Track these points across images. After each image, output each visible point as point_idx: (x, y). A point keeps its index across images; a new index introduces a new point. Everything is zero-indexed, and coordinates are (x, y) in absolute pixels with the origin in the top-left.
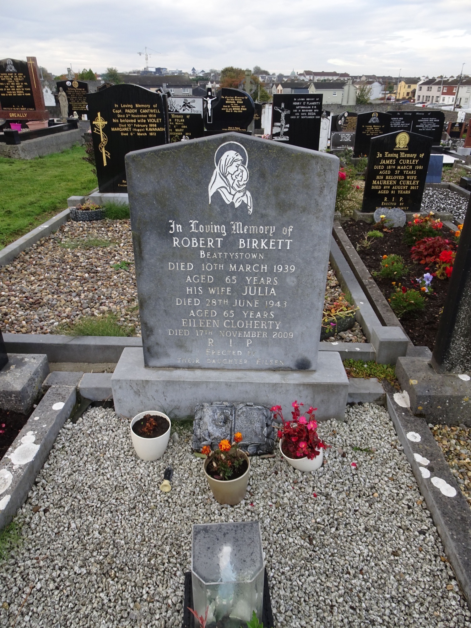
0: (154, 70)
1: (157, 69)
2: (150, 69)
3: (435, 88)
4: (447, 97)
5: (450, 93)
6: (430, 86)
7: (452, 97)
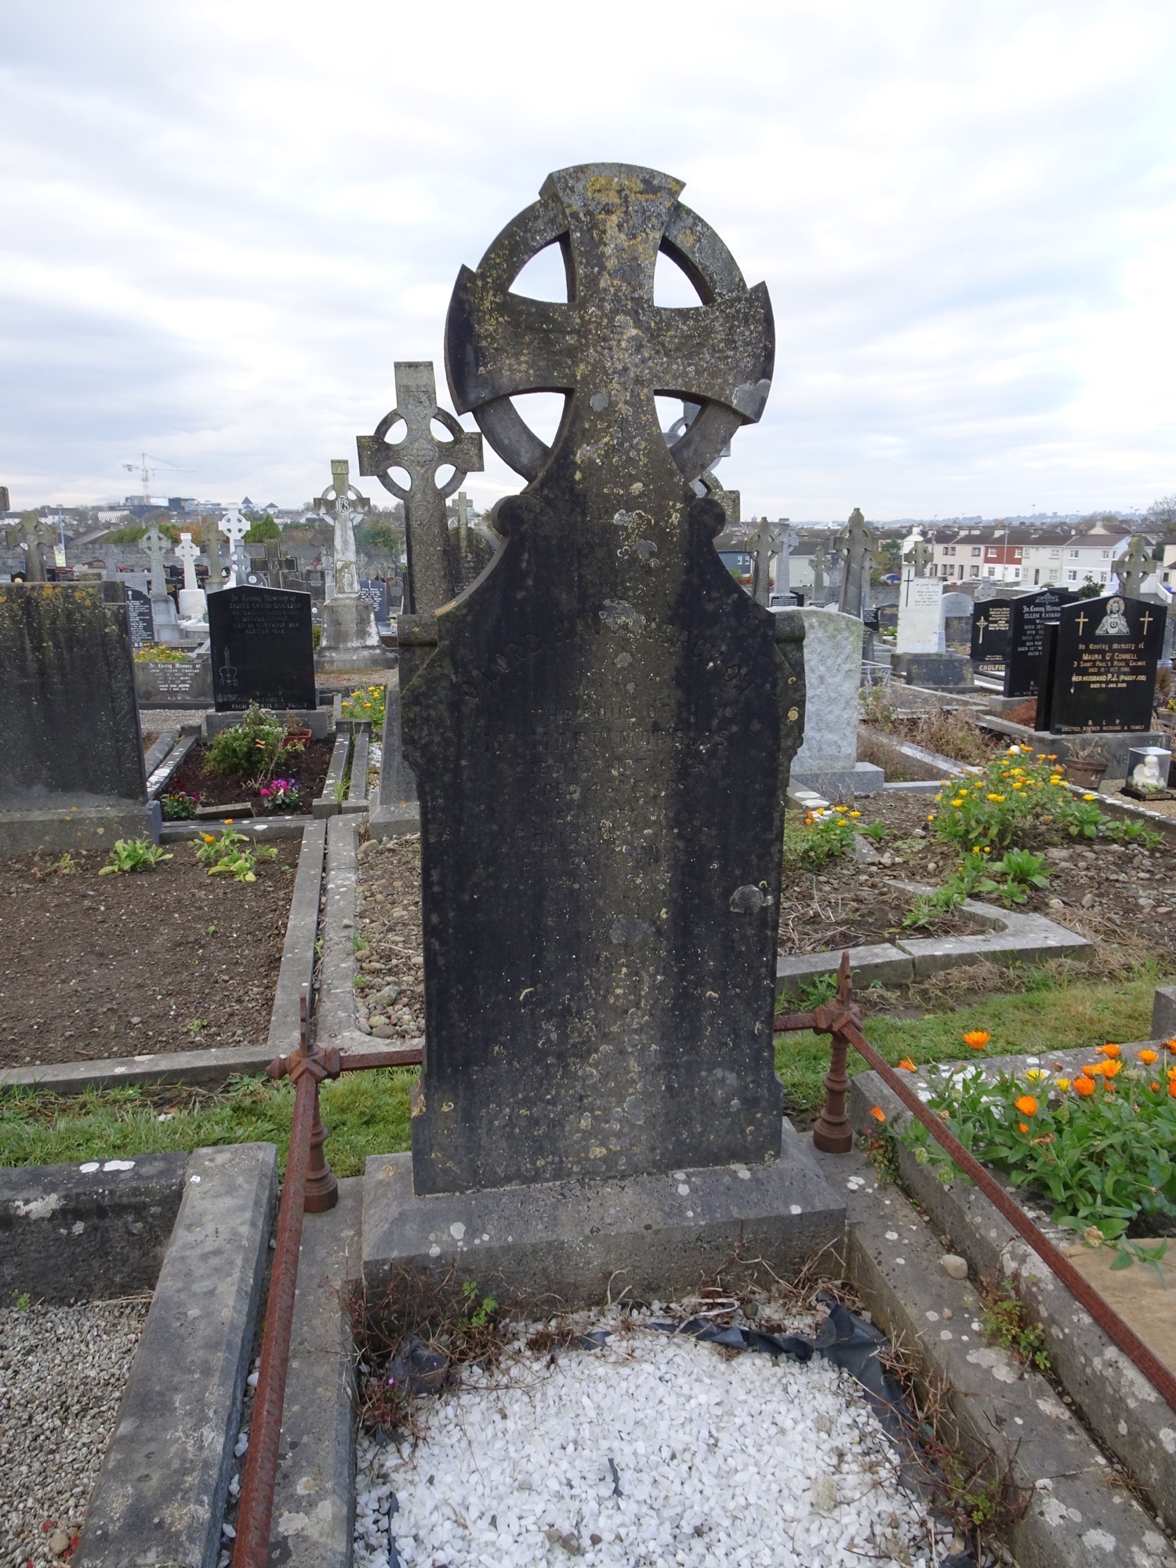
0: (165, 503)
1: (171, 501)
2: (154, 502)
6: (951, 545)
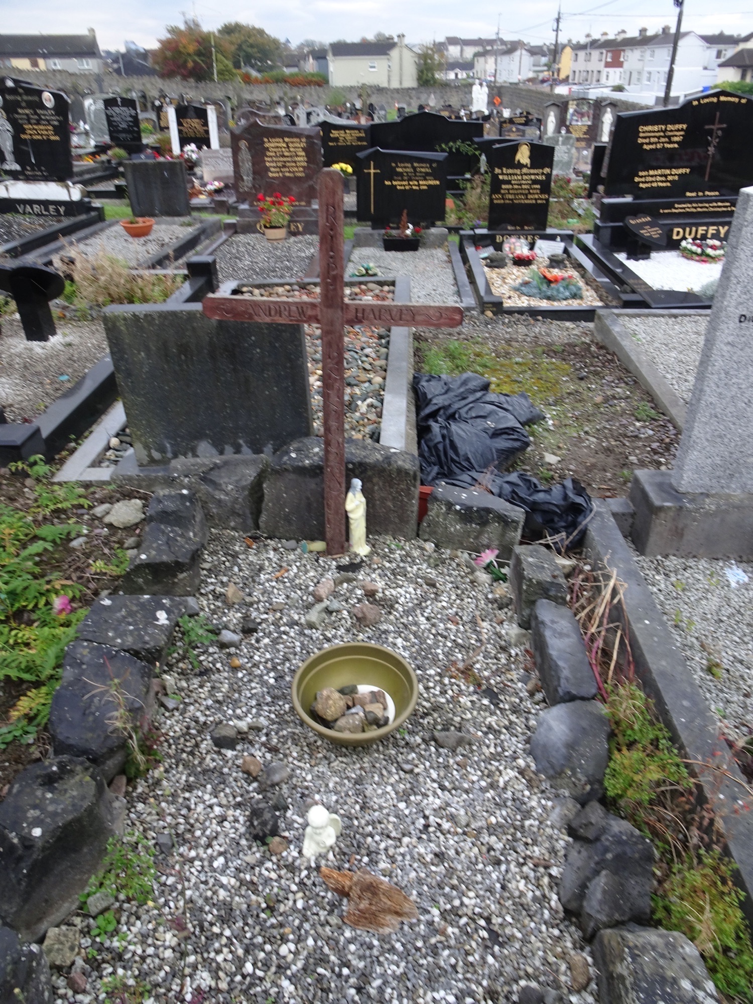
3: (595, 54)
4: (611, 70)
5: (616, 63)
7: (618, 70)
